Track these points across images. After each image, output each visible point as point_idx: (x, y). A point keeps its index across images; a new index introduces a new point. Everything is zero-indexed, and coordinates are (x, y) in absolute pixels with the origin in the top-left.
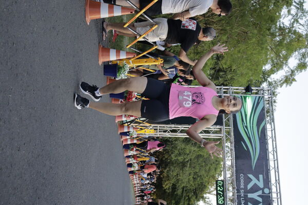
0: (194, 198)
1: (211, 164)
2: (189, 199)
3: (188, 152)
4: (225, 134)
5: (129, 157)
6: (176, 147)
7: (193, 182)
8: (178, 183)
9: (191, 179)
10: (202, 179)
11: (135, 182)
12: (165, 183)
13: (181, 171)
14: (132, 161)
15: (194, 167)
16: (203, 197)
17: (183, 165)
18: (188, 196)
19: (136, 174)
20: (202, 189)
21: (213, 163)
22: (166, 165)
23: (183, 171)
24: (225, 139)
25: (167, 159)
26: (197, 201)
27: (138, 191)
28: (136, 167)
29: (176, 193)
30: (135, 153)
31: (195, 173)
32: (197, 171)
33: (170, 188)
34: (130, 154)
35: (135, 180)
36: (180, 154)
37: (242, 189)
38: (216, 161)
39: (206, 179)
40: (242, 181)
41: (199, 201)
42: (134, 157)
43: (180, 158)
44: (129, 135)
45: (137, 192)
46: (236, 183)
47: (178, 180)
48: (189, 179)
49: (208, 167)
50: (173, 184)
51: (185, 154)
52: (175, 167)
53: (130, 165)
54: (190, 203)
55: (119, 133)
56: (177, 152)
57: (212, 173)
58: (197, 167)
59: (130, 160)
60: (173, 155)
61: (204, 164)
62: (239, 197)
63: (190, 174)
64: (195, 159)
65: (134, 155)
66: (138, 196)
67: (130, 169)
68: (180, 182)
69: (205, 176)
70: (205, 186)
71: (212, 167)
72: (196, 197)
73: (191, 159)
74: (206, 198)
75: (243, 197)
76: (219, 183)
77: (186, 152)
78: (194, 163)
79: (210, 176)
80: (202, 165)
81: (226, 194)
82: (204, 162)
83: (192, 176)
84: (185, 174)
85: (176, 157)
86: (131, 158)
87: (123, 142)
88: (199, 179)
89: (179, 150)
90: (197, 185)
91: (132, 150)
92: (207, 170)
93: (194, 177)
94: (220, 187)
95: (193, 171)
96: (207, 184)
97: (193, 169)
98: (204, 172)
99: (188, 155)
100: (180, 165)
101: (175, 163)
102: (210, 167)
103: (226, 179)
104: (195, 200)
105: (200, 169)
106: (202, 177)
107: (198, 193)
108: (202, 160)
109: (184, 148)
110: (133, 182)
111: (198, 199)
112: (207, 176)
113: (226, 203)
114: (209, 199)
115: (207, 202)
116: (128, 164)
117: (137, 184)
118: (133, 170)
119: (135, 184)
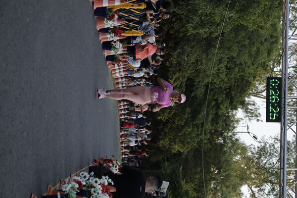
0: (227, 103)
1: (261, 43)
2: (218, 106)
3: (218, 20)
5: (105, 31)
6: (197, 11)
7: (226, 75)
8: (198, 76)
9: (223, 69)
10: (244, 70)
11: (118, 75)
12: (175, 77)
13: (204, 56)
14: (110, 37)
15: (229, 49)
16: (244, 104)
17: (209, 43)
18: (216, 100)
19: (120, 61)
20: (242, 88)
21: (266, 40)
22: (177, 44)
23: (207, 55)
25: (178, 31)
26: (232, 109)
28: (120, 49)
29: (193, 95)
30: (117, 24)
31: (231, 59)
32: (235, 55)
33: (184, 85)
34: (106, 27)
35: (118, 71)
36: (202, 25)
38: (272, 36)
39: (250, 70)
41: (236, 109)
42: (115, 31)
43: (203, 32)
47: (198, 72)
48: (218, 69)
49: (255, 49)
50: (189, 79)
51: (212, 24)
52: (192, 47)
54: (220, 113)
56: (196, 20)
57: (261, 59)
58: (235, 48)
59: (108, 36)
60: (189, 26)
61: (247, 42)
63: (220, 61)
64: (230, 32)
65: (115, 27)
67: (107, 53)
68: (201, 75)
69: (249, 63)
70: (247, 82)
71: (262, 48)
72: (231, 103)
73: (223, 33)
74: (248, 104)
76: (273, 82)
77: (215, 20)
78: (229, 40)
79: (259, 64)
80: (243, 43)
81: (285, 102)
82: (248, 38)
83: (225, 63)
84: (211, 59)
85: (194, 29)
86: (110, 33)
87: (93, 3)
88: (237, 69)
89: (202, 15)
90: (233, 80)
91: (111, 18)
92: (253, 53)
93: (229, 65)
94: (274, 89)
95: (226, 55)
96: (252, 78)
97: (226, 52)
98: (246, 57)
99: (218, 25)
100: (203, 43)
101: (194, 39)
102: (258, 48)
103: (285, 75)
104: (228, 106)
105: (240, 51)
106: (244, 66)
107: (235, 95)
108: (243, 34)
109: (210, 13)
110: (114, 76)
111: (235, 106)
112: (253, 64)
113: (284, 119)
114: (254, 105)
115: (251, 110)
116: (103, 42)
117: (122, 78)
118: (114, 54)
119: (118, 79)
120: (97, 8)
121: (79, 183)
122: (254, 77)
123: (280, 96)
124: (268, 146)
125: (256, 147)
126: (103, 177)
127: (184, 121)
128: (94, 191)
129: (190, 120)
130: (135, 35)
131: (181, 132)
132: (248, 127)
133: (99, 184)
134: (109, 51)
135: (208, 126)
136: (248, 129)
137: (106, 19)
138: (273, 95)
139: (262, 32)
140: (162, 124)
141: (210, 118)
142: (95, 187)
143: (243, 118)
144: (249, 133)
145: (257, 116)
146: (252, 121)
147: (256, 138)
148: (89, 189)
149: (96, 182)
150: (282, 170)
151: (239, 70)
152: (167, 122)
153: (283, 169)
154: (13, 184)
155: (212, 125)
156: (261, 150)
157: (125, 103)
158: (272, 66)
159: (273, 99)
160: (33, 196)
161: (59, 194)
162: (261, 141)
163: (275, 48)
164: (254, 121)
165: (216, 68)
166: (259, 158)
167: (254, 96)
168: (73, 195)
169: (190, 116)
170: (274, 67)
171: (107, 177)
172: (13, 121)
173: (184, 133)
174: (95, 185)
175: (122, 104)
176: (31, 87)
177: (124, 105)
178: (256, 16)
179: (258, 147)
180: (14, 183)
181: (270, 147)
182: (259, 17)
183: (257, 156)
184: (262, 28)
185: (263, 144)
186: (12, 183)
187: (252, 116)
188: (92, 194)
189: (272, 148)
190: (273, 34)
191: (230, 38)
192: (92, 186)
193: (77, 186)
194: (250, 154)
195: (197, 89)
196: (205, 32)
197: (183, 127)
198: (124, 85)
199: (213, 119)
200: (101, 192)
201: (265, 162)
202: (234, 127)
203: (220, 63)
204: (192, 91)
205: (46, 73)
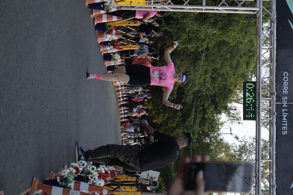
0: (212, 108)
1: (241, 56)
2: (204, 111)
3: (203, 37)
4: (262, 6)
5: (105, 44)
6: (185, 28)
7: (211, 84)
9: (209, 79)
10: (226, 80)
11: (118, 84)
13: (192, 67)
14: (110, 50)
15: (213, 61)
16: (226, 109)
17: (196, 57)
18: (203, 106)
20: (225, 95)
21: (245, 54)
23: (195, 67)
24: (262, 16)
26: (217, 113)
27: (123, 97)
28: (118, 60)
29: (183, 101)
30: (115, 38)
31: (215, 70)
32: (218, 67)
34: (106, 40)
36: (190, 40)
37: (285, 95)
38: (250, 51)
39: (232, 80)
40: (286, 83)
41: (220, 113)
42: (113, 43)
43: (191, 47)
44: (103, 9)
45: (121, 100)
46: (277, 86)
48: (204, 79)
49: (235, 61)
51: (199, 40)
52: (182, 60)
53: (108, 57)
54: (206, 116)
55: (87, 5)
56: (185, 36)
57: (241, 71)
58: (218, 61)
59: (108, 48)
61: (229, 56)
62: (279, 108)
63: (206, 72)
64: (214, 47)
65: (114, 41)
66: (123, 105)
67: (108, 64)
69: (231, 74)
70: (230, 90)
71: (241, 61)
72: (216, 108)
73: (207, 49)
74: (230, 109)
75: (285, 108)
76: (249, 86)
77: (200, 36)
78: (214, 54)
79: (239, 74)
80: (226, 57)
81: (259, 103)
82: (230, 53)
83: (210, 74)
84: (198, 71)
85: (183, 45)
86: (109, 46)
87: (94, 19)
88: (220, 79)
89: (189, 32)
90: (217, 89)
91: (110, 32)
92: (234, 65)
93: (213, 76)
94: (249, 91)
95: (211, 67)
96: (233, 87)
97: (211, 64)
98: (228, 68)
99: (204, 40)
100: (191, 57)
101: (183, 54)
102: (238, 61)
103: (259, 79)
104: (213, 111)
105: (222, 63)
106: (226, 76)
107: (219, 101)
108: (225, 49)
109: (197, 30)
110: (115, 84)
111: (219, 110)
112: (234, 75)
113: (259, 117)
114: (235, 110)
115: (233, 114)
116: (104, 54)
117: (122, 86)
118: (114, 64)
119: (118, 87)
120: (97, 24)
121: (77, 169)
122: (235, 86)
123: (255, 98)
124: (247, 145)
125: (238, 146)
126: (101, 166)
127: (176, 123)
128: (91, 177)
129: (181, 122)
130: (132, 49)
131: (173, 133)
132: (231, 129)
133: (96, 171)
134: (109, 62)
135: (197, 128)
136: (231, 130)
137: (105, 33)
138: (249, 97)
139: (241, 46)
140: (157, 126)
141: (198, 121)
142: (92, 174)
143: (226, 121)
144: (231, 134)
145: (238, 119)
146: (233, 123)
147: (238, 139)
148: (87, 175)
149: (93, 169)
150: (257, 161)
151: (222, 80)
152: (162, 124)
153: (259, 160)
154: (14, 167)
155: (200, 127)
156: (242, 149)
157: (125, 108)
158: (250, 77)
159: (249, 100)
160: (34, 179)
161: (58, 178)
162: (242, 141)
163: (252, 61)
164: (236, 123)
165: (203, 78)
166: (240, 155)
167: (236, 102)
168: (71, 179)
169: (181, 119)
170: (252, 77)
171: (104, 166)
172: (14, 111)
173: (176, 134)
174: (92, 171)
175: (122, 109)
176: (32, 83)
177: (124, 110)
178: (236, 33)
179: (239, 146)
180: (16, 166)
181: (250, 145)
182: (238, 33)
183: (238, 153)
184: (241, 43)
185: (243, 143)
186: (13, 165)
187: (234, 120)
188: (90, 180)
189: (251, 146)
190: (251, 49)
191: (214, 53)
192: (89, 173)
193: (74, 171)
194: (233, 152)
195: (187, 96)
196: (192, 47)
197: (175, 128)
198: (124, 92)
199: (200, 122)
200: (97, 178)
201: (245, 158)
202: (219, 129)
203: (206, 74)
204: (182, 98)
205: (48, 73)
